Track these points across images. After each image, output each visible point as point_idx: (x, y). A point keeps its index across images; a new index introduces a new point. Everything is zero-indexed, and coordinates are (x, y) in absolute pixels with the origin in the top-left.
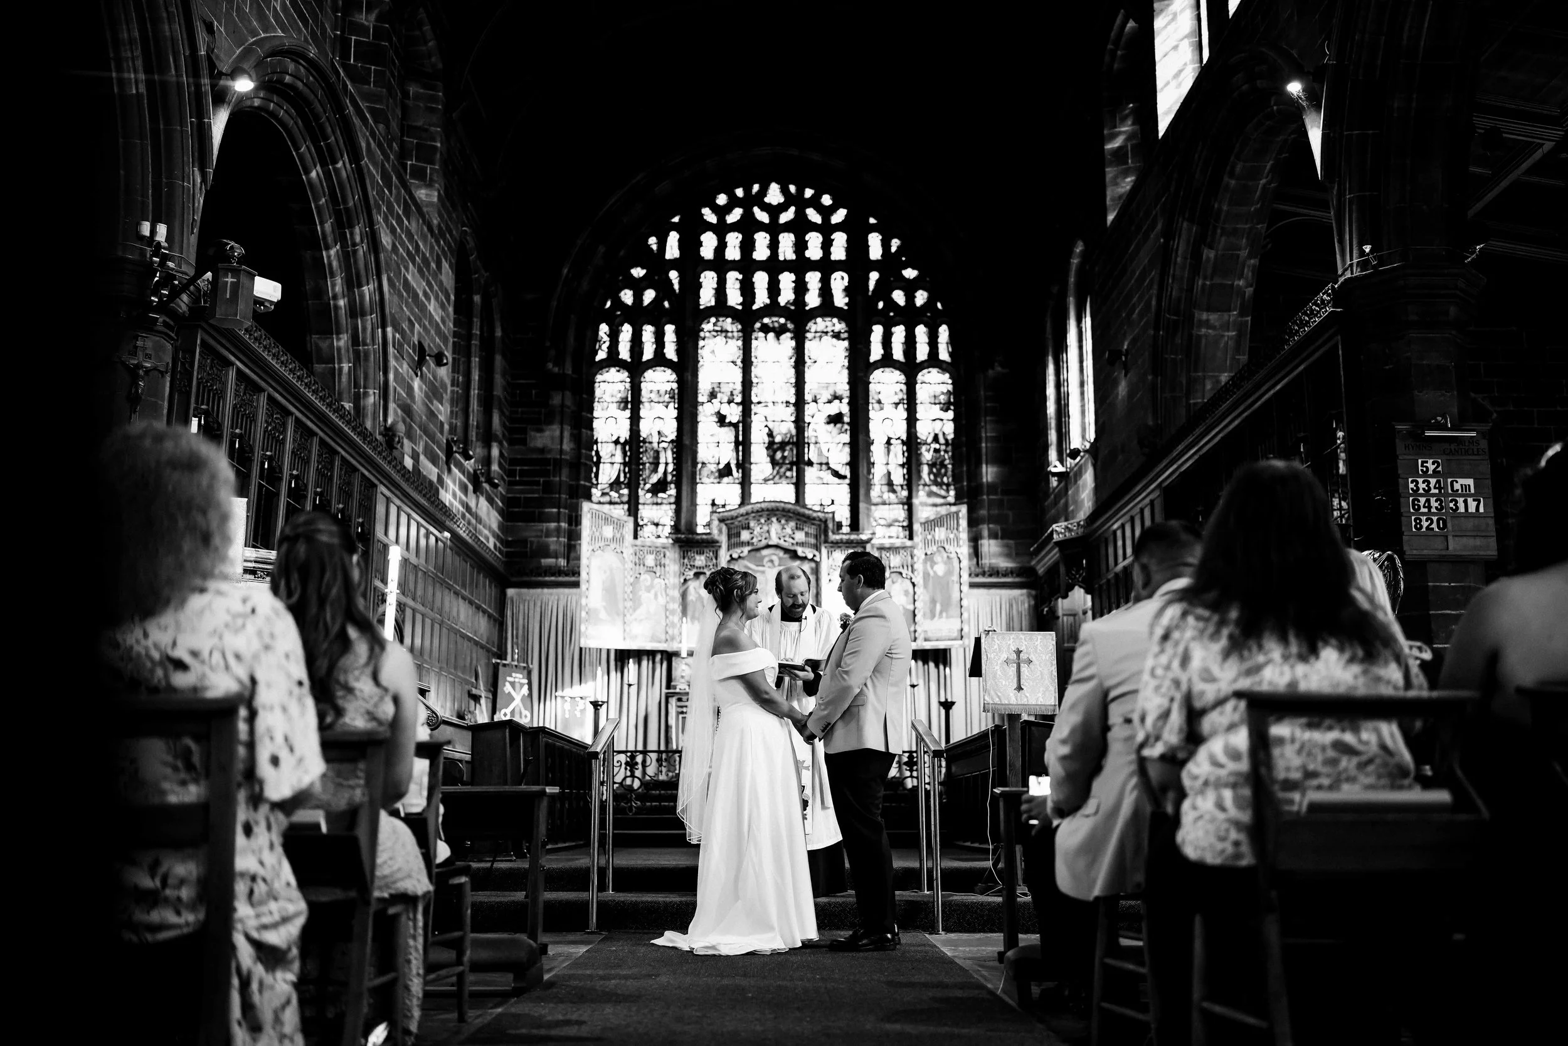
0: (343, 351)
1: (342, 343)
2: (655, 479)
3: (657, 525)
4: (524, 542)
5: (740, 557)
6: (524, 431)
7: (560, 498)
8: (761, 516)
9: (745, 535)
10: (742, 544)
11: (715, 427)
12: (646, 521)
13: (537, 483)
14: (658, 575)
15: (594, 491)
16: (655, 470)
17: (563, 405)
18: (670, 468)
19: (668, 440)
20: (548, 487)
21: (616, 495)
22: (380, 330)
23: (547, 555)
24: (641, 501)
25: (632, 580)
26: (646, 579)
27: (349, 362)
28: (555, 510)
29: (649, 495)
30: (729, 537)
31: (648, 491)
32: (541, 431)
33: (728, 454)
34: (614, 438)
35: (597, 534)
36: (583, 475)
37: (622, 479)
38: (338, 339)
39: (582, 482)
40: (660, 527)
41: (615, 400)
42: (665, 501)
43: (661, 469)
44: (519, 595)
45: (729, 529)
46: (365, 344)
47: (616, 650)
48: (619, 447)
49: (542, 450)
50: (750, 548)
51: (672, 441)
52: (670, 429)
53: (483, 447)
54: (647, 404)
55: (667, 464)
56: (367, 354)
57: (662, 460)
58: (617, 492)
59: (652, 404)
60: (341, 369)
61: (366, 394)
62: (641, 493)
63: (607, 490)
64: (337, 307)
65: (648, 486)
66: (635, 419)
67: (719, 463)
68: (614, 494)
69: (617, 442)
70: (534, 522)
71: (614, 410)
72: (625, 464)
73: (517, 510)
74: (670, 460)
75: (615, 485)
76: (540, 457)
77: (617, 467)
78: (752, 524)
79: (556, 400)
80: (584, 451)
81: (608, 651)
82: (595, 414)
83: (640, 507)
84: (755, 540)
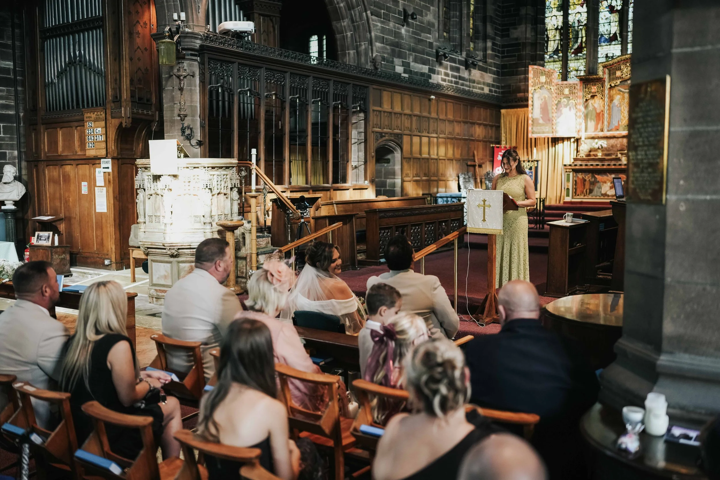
0: (346, 27)
1: (345, 24)
2: (576, 46)
3: (577, 70)
4: (509, 86)
5: (615, 85)
6: (508, 30)
7: (525, 62)
8: (627, 62)
9: (618, 74)
10: (617, 78)
11: (608, 14)
12: (571, 69)
13: (515, 56)
14: (571, 98)
15: (546, 56)
16: (577, 42)
17: (526, 14)
18: (584, 39)
19: (583, 24)
20: (520, 58)
21: (556, 57)
22: (364, 13)
23: (520, 92)
24: (569, 58)
25: (556, 102)
26: (565, 101)
27: (351, 31)
28: (523, 69)
29: (573, 55)
30: (610, 75)
31: (573, 53)
32: (516, 29)
33: (614, 28)
34: (556, 27)
35: (537, 81)
36: (538, 48)
37: (559, 48)
38: (344, 22)
39: (538, 53)
40: (579, 72)
41: (556, 6)
42: (581, 58)
43: (579, 41)
44: (507, 112)
45: (609, 71)
46: (357, 22)
47: (552, 138)
48: (558, 31)
49: (517, 39)
50: (620, 80)
51: (585, 25)
52: (584, 18)
53: (483, 42)
54: (572, 7)
55: (582, 37)
56: (358, 26)
57: (580, 36)
58: (557, 55)
59: (575, 6)
60: (347, 35)
61: (360, 45)
62: (569, 54)
63: (552, 55)
64: (340, 8)
65: (573, 50)
66: (566, 16)
67: (610, 34)
68: (555, 56)
69: (557, 29)
70: (514, 75)
71: (555, 12)
72: (561, 40)
73: (505, 70)
74: (584, 35)
75: (556, 52)
76: (516, 42)
77: (557, 42)
78: (622, 67)
79: (523, 11)
80: (539, 36)
81: (548, 138)
82: (546, 15)
83: (569, 62)
84: (624, 76)
